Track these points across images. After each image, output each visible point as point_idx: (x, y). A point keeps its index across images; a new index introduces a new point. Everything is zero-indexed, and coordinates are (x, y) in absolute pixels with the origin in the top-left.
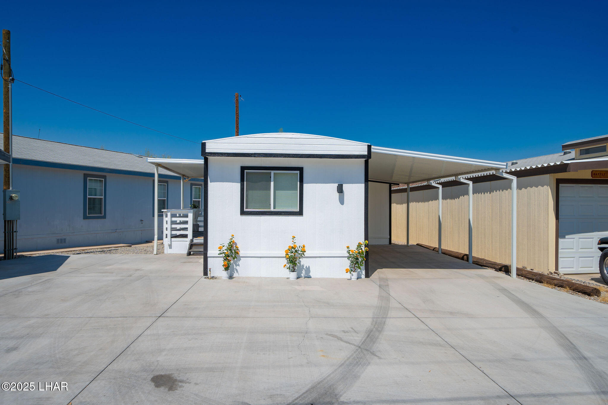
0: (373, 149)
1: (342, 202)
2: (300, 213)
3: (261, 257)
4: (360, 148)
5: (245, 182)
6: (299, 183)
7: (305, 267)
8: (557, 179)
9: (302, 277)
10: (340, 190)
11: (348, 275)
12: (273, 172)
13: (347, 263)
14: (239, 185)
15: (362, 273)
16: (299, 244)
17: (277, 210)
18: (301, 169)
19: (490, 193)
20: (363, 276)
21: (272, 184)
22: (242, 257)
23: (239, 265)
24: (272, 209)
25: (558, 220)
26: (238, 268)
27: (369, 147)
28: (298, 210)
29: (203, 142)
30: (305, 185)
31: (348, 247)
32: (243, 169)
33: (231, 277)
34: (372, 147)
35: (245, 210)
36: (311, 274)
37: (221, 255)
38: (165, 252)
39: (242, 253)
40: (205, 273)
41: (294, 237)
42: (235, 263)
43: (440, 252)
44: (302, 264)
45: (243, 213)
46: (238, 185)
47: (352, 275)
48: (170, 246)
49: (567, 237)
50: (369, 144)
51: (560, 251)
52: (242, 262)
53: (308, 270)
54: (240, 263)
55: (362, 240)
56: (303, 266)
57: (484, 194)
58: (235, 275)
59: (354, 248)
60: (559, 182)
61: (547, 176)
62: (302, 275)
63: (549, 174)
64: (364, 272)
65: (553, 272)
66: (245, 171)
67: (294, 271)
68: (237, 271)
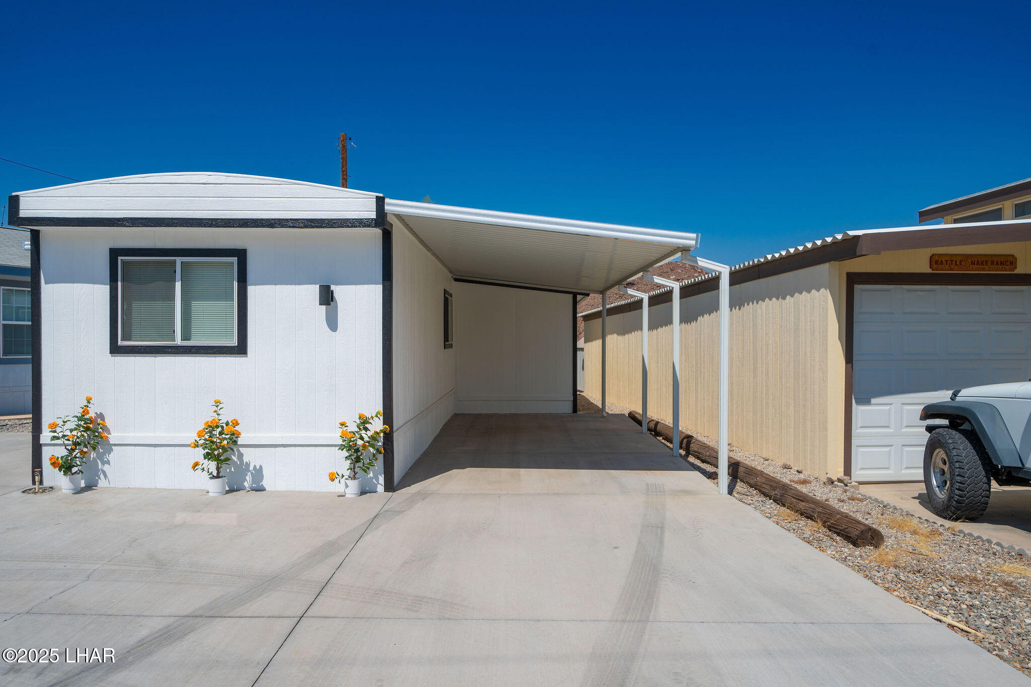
0: (389, 204)
1: (332, 323)
2: (241, 349)
4: (361, 205)
5: (119, 284)
6: (236, 284)
7: (251, 468)
8: (846, 274)
9: (243, 488)
10: (327, 297)
11: (338, 487)
12: (179, 260)
13: (341, 462)
14: (107, 288)
15: (378, 480)
16: (225, 417)
17: (188, 343)
18: (241, 255)
20: (380, 488)
21: (178, 285)
22: (115, 445)
23: (108, 463)
24: (179, 341)
25: (850, 365)
26: (106, 468)
27: (380, 202)
28: (234, 342)
29: (13, 194)
30: (252, 291)
31: (342, 424)
32: (115, 253)
33: (89, 488)
34: (387, 200)
35: (120, 343)
36: (265, 483)
39: (113, 437)
41: (217, 403)
42: (101, 457)
44: (245, 459)
45: (115, 349)
46: (104, 290)
50: (381, 195)
51: (855, 432)
52: (115, 456)
53: (258, 473)
54: (111, 457)
55: (377, 408)
56: (248, 465)
58: (102, 483)
59: (356, 424)
60: (853, 280)
61: (826, 268)
62: (246, 484)
63: (828, 264)
64: (381, 479)
65: (835, 478)
66: (120, 258)
67: (218, 477)
68: (105, 476)
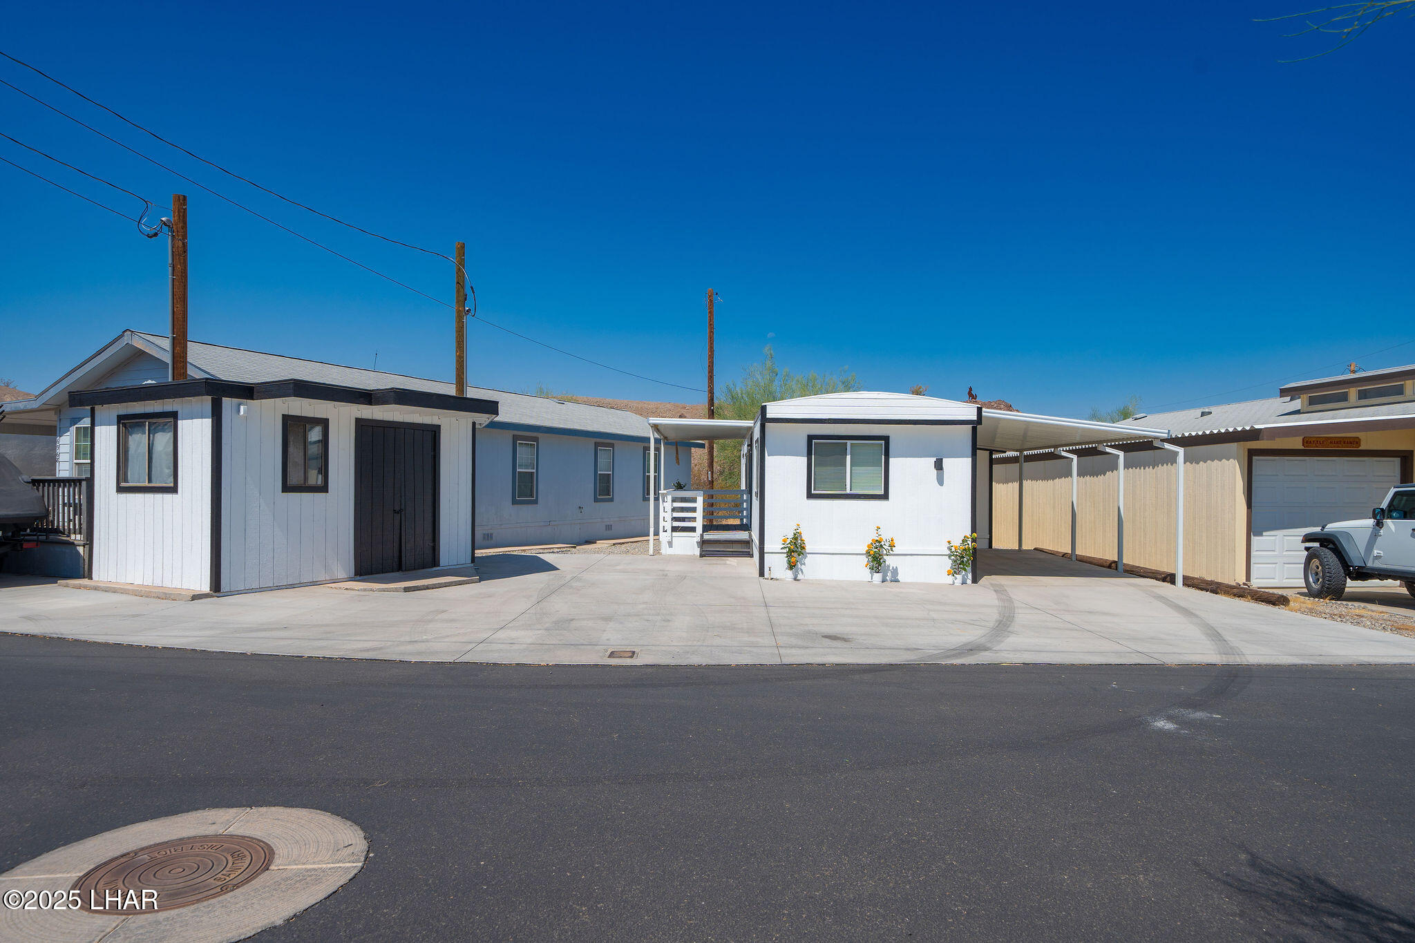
0: (985, 412)
1: (941, 481)
2: (885, 496)
3: (833, 554)
4: (967, 411)
5: (813, 456)
6: (883, 456)
7: (891, 568)
8: (1249, 449)
9: (887, 580)
10: (939, 465)
11: (950, 579)
12: (849, 442)
13: (948, 563)
14: (805, 459)
15: (967, 576)
16: (886, 536)
17: (854, 492)
18: (886, 439)
19: (1153, 468)
20: (969, 581)
21: (848, 458)
22: (809, 553)
23: (804, 564)
24: (848, 491)
25: (1250, 509)
26: (803, 567)
27: (979, 410)
28: (882, 492)
29: (763, 404)
30: (891, 460)
31: (949, 542)
32: (810, 438)
33: (795, 579)
34: (984, 409)
35: (813, 492)
36: (899, 577)
37: (785, 551)
38: (663, 551)
39: (808, 549)
40: (762, 574)
41: (879, 528)
43: (1074, 559)
44: (888, 563)
45: (810, 496)
47: (956, 578)
48: (670, 544)
49: (1264, 534)
51: (1253, 553)
52: (809, 560)
53: (895, 571)
54: (807, 561)
55: (968, 533)
56: (889, 566)
57: (1144, 469)
58: (801, 576)
59: (957, 542)
60: (1252, 453)
61: (1234, 445)
62: (887, 578)
63: (1236, 444)
64: (970, 576)
65: (1242, 583)
66: (813, 441)
67: (878, 572)
68: (802, 572)
